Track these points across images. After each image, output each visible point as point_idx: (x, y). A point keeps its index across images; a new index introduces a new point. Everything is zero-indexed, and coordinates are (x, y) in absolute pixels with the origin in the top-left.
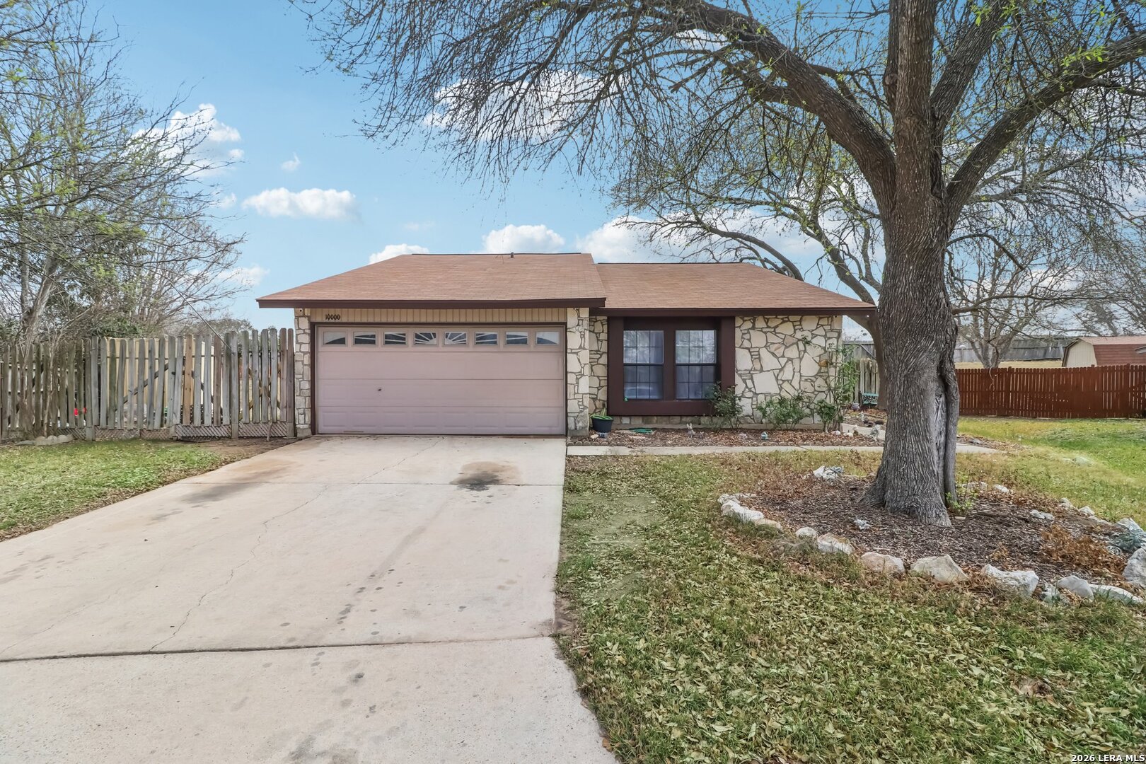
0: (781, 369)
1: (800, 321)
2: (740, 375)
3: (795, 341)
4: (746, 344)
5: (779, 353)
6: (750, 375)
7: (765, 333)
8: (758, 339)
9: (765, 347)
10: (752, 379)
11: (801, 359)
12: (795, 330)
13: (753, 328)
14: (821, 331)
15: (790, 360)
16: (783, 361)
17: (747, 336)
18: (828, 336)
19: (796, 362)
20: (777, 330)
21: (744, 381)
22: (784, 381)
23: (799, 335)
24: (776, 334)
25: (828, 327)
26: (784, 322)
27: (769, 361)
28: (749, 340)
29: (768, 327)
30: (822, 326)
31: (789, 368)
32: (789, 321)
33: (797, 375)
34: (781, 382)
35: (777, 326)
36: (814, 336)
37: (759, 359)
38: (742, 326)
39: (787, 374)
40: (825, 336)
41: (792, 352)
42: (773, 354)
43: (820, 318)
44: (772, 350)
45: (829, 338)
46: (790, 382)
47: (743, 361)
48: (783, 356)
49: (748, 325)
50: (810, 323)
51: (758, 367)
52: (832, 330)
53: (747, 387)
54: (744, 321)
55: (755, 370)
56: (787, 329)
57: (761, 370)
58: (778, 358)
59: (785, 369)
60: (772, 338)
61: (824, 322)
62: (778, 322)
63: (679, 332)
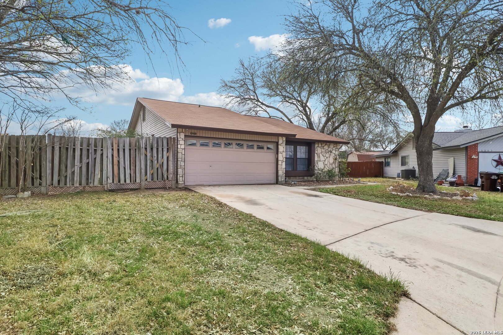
0: (325, 161)
1: (330, 145)
2: (315, 162)
3: (328, 151)
6: (318, 162)
7: (321, 148)
8: (319, 150)
9: (321, 153)
10: (318, 164)
11: (329, 157)
13: (318, 146)
14: (334, 149)
15: (327, 157)
16: (325, 158)
17: (317, 149)
19: (328, 158)
21: (316, 164)
23: (329, 149)
24: (324, 149)
29: (322, 146)
31: (327, 160)
32: (327, 145)
33: (329, 163)
34: (325, 165)
35: (324, 146)
36: (333, 150)
37: (319, 157)
38: (315, 146)
39: (326, 163)
41: (327, 155)
42: (323, 156)
43: (334, 144)
44: (323, 154)
45: (336, 151)
46: (327, 165)
47: (316, 157)
48: (325, 156)
50: (332, 146)
51: (319, 159)
52: (337, 148)
56: (326, 147)
57: (320, 161)
60: (323, 150)
61: (335, 146)
62: (324, 145)
63: (298, 147)
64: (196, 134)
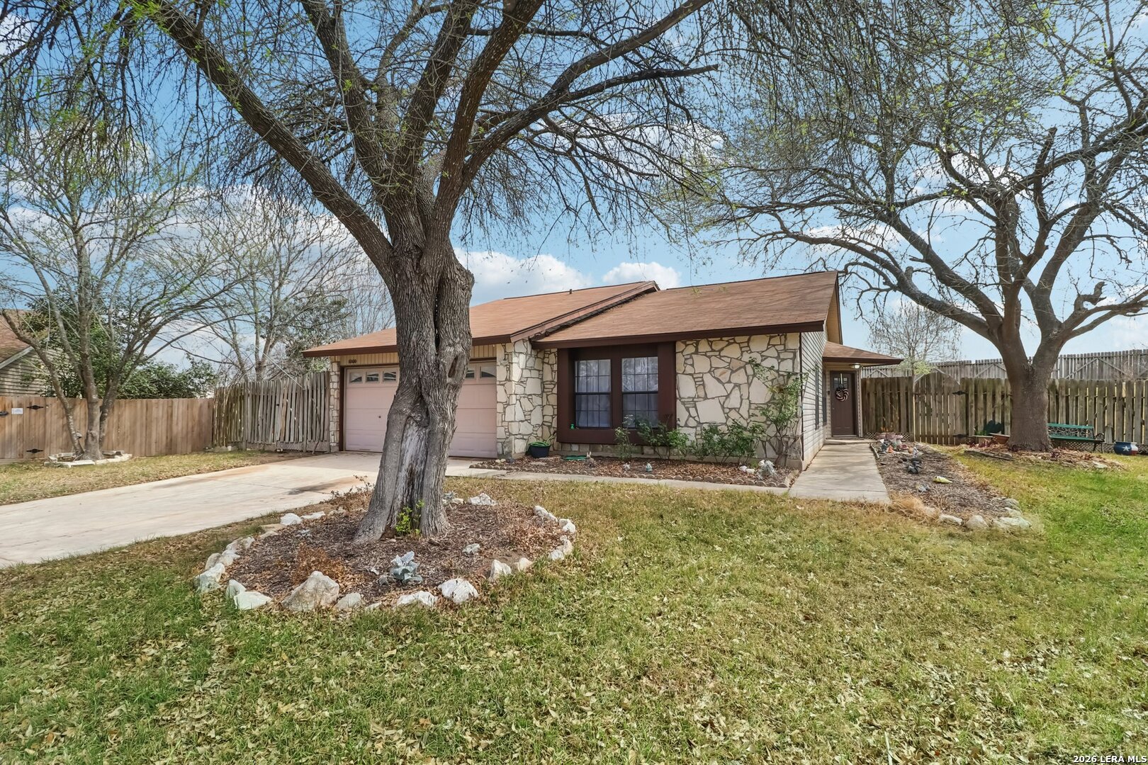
0: (728, 396)
1: (748, 342)
2: (684, 403)
3: (742, 364)
4: (689, 370)
5: (725, 378)
6: (694, 402)
7: (709, 357)
8: (701, 364)
9: (709, 372)
10: (695, 407)
11: (749, 384)
12: (742, 352)
13: (697, 352)
14: (772, 352)
15: (737, 385)
16: (729, 387)
17: (690, 362)
18: (782, 356)
19: (744, 388)
20: (722, 354)
21: (688, 409)
22: (731, 409)
23: (746, 358)
24: (720, 357)
25: (782, 347)
26: (729, 344)
27: (714, 388)
28: (692, 365)
29: (713, 350)
30: (774, 346)
31: (736, 393)
32: (735, 342)
33: (746, 403)
34: (727, 411)
35: (722, 349)
36: (764, 358)
37: (704, 385)
38: (684, 351)
39: (734, 401)
40: (778, 358)
41: (740, 378)
42: (718, 380)
43: (771, 338)
44: (717, 375)
45: (783, 360)
46: (737, 410)
47: (686, 387)
48: (729, 382)
49: (691, 349)
50: (759, 344)
51: (702, 394)
52: (785, 350)
53: (690, 416)
54: (687, 345)
55: (699, 397)
56: (733, 351)
57: (706, 398)
58: (723, 384)
59: (731, 396)
60: (716, 362)
61: (774, 341)
62: (723, 344)
64: (355, 361)
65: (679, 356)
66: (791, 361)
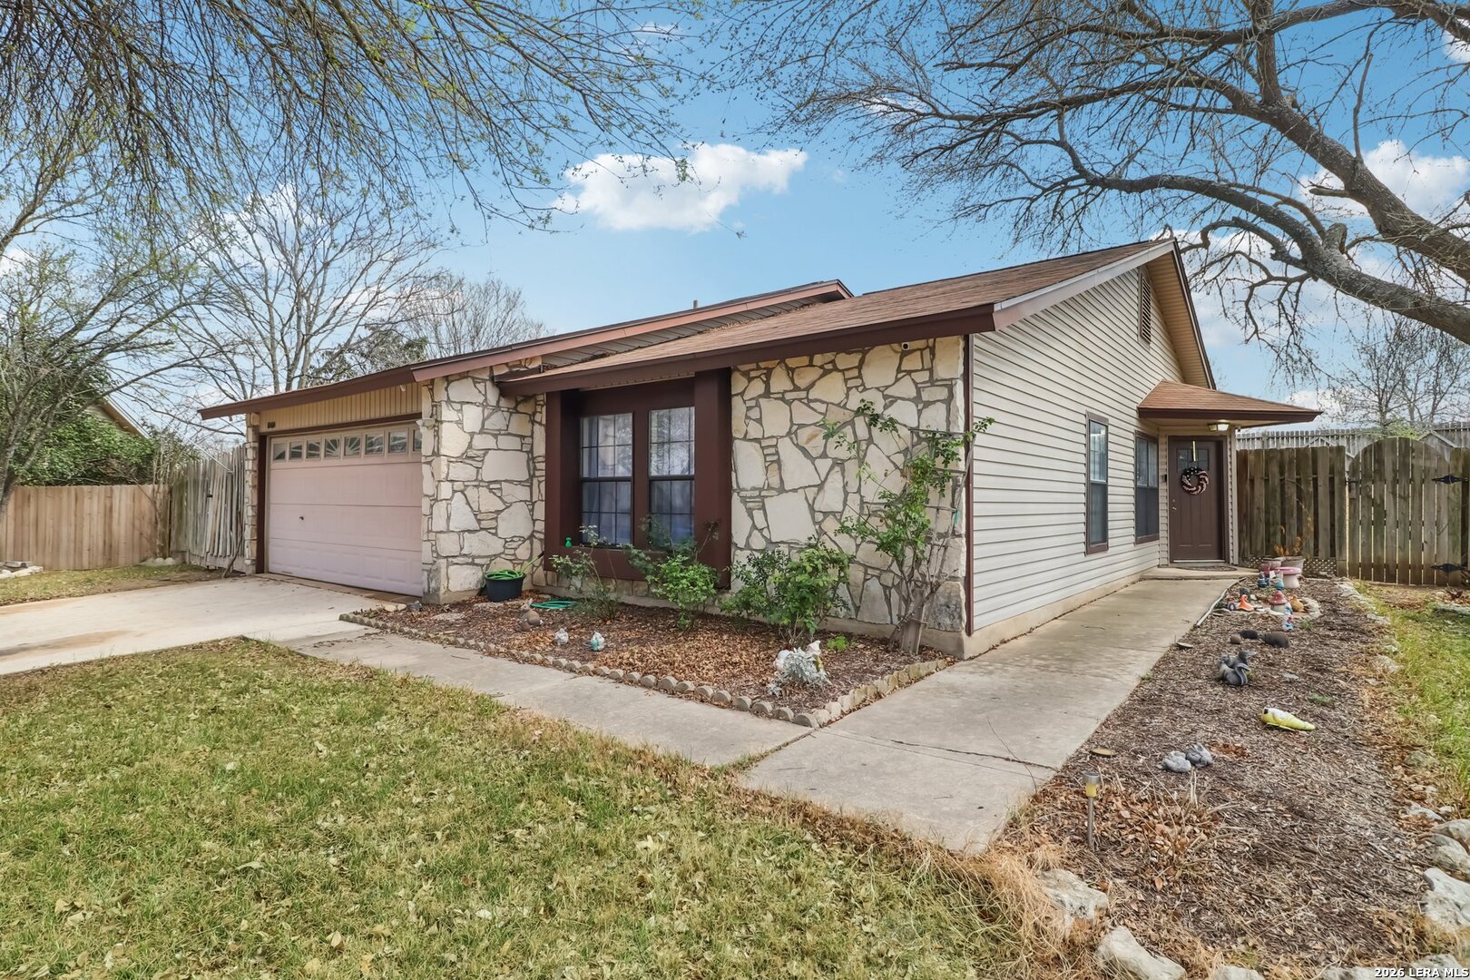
0: (820, 487)
1: (860, 367)
2: (744, 500)
3: (848, 416)
4: (755, 431)
5: (816, 446)
6: (759, 500)
7: (789, 403)
8: (775, 418)
9: (789, 434)
10: (763, 508)
11: (860, 460)
12: (849, 389)
13: (767, 394)
14: (906, 388)
15: (839, 463)
16: (824, 465)
17: (755, 414)
18: (925, 397)
19: (852, 467)
20: (813, 394)
21: (750, 512)
22: (826, 514)
23: (854, 403)
24: (808, 402)
25: (925, 376)
26: (826, 373)
27: (797, 470)
28: (759, 421)
29: (796, 389)
30: (909, 372)
31: (835, 481)
32: (836, 369)
33: (854, 500)
34: (819, 517)
35: (812, 385)
36: (891, 401)
37: (778, 462)
38: (746, 389)
39: (832, 497)
40: (917, 400)
41: (843, 445)
42: (803, 450)
43: (904, 354)
44: (802, 441)
45: (928, 404)
46: (838, 516)
47: (748, 468)
48: (824, 455)
49: (757, 388)
50: (881, 368)
51: (775, 482)
52: (932, 382)
53: (754, 527)
54: (750, 380)
55: (769, 488)
56: (831, 389)
57: (782, 489)
58: (813, 459)
59: (827, 486)
60: (803, 414)
61: (912, 362)
62: (813, 374)
63: (654, 415)
64: (273, 425)
65: (736, 402)
66: (942, 407)
